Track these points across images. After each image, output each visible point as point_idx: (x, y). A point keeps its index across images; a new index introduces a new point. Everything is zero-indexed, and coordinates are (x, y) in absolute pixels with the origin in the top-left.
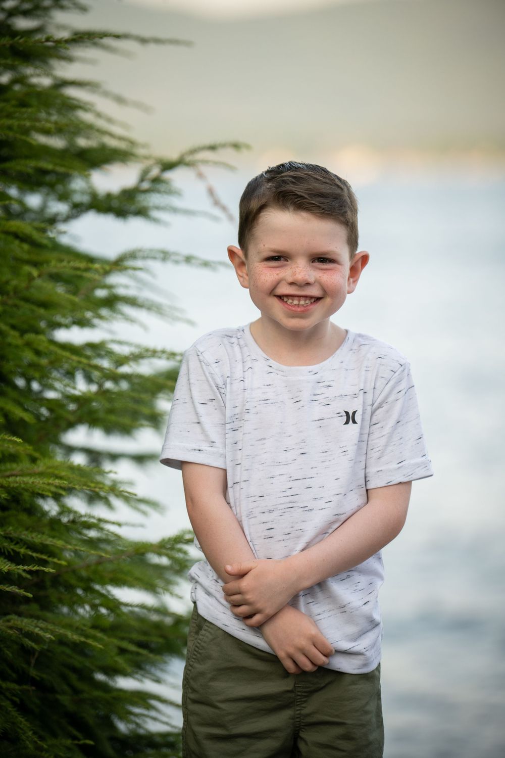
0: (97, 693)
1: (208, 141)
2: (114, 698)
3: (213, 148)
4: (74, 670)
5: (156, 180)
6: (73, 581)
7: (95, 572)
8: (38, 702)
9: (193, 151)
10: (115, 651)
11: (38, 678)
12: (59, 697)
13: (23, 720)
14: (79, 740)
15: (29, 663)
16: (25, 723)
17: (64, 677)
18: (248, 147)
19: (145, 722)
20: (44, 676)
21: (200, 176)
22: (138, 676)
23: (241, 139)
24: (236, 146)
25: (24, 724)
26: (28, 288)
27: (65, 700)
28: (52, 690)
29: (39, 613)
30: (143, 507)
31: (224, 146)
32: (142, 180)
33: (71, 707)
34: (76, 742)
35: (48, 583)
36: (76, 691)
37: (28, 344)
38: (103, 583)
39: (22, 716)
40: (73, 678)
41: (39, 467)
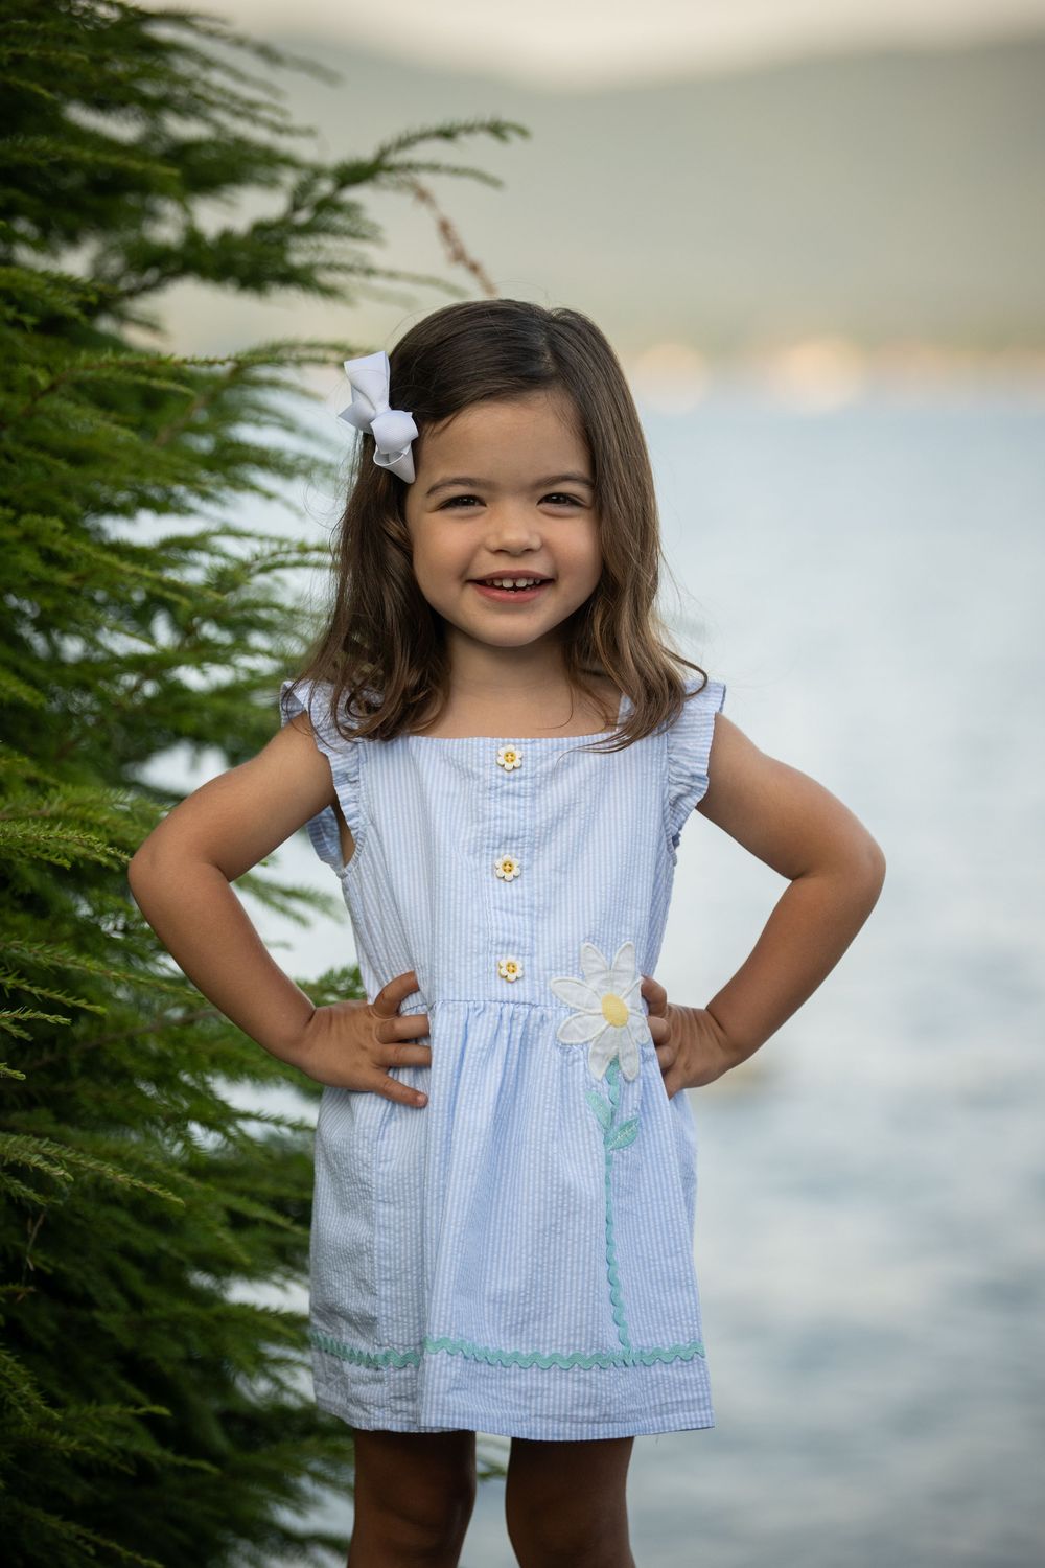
0: (183, 1307)
1: (436, 121)
2: (219, 1318)
3: (447, 134)
4: (138, 1260)
5: (327, 205)
6: (129, 1062)
7: (178, 1041)
8: (52, 1326)
9: (405, 143)
10: (222, 1216)
11: (49, 1271)
12: (97, 1314)
13: (11, 1360)
14: (138, 1405)
15: (25, 1237)
16: (16, 1366)
17: (113, 1274)
18: (523, 132)
19: (294, 1376)
20: (61, 1266)
21: (423, 195)
22: (276, 1278)
23: (507, 116)
24: (497, 130)
25: (12, 1369)
26: (30, 414)
27: (113, 1321)
28: (88, 1302)
29: (51, 1128)
30: (297, 906)
31: (470, 129)
32: (296, 207)
33: (127, 1340)
34: (131, 1410)
35: (76, 1066)
36: (136, 1303)
37: (28, 538)
38: (196, 1069)
39: (8, 1352)
40: (135, 1276)
41: (50, 803)
